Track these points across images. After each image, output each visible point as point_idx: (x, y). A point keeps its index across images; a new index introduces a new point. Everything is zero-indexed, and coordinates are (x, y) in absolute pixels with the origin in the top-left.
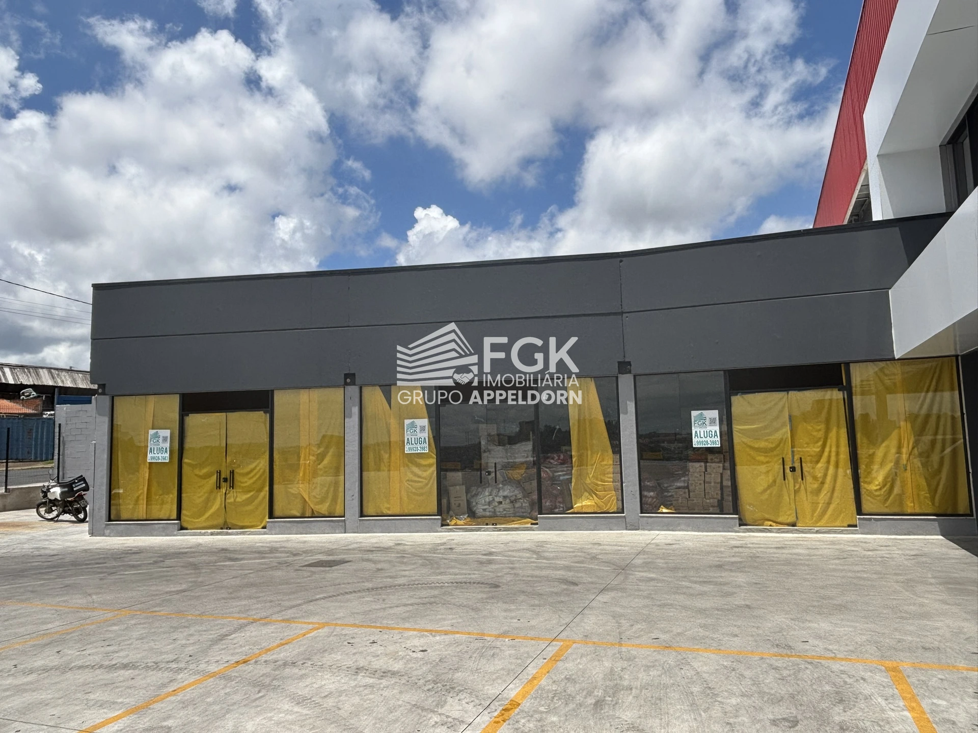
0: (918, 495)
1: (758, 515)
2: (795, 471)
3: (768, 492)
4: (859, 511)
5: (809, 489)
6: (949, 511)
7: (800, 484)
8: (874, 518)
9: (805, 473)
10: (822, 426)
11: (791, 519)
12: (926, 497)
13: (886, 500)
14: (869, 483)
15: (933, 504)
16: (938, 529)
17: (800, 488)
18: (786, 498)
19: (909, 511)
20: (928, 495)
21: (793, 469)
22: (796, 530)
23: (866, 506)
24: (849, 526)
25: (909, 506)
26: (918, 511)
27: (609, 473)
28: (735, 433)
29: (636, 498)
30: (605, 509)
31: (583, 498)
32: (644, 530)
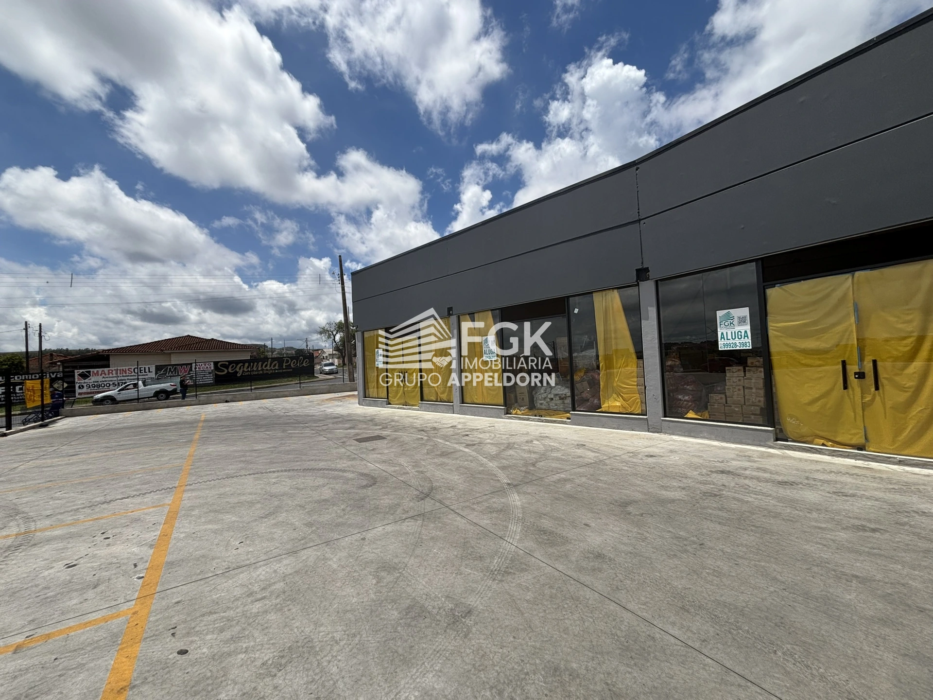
1: (804, 430)
2: (864, 378)
3: (819, 404)
5: (889, 404)
7: (875, 396)
9: (882, 380)
10: (917, 316)
11: (858, 440)
17: (873, 400)
18: (849, 412)
21: (861, 376)
27: (633, 377)
28: (771, 333)
29: (658, 401)
30: (629, 411)
31: (612, 399)
32: (665, 433)
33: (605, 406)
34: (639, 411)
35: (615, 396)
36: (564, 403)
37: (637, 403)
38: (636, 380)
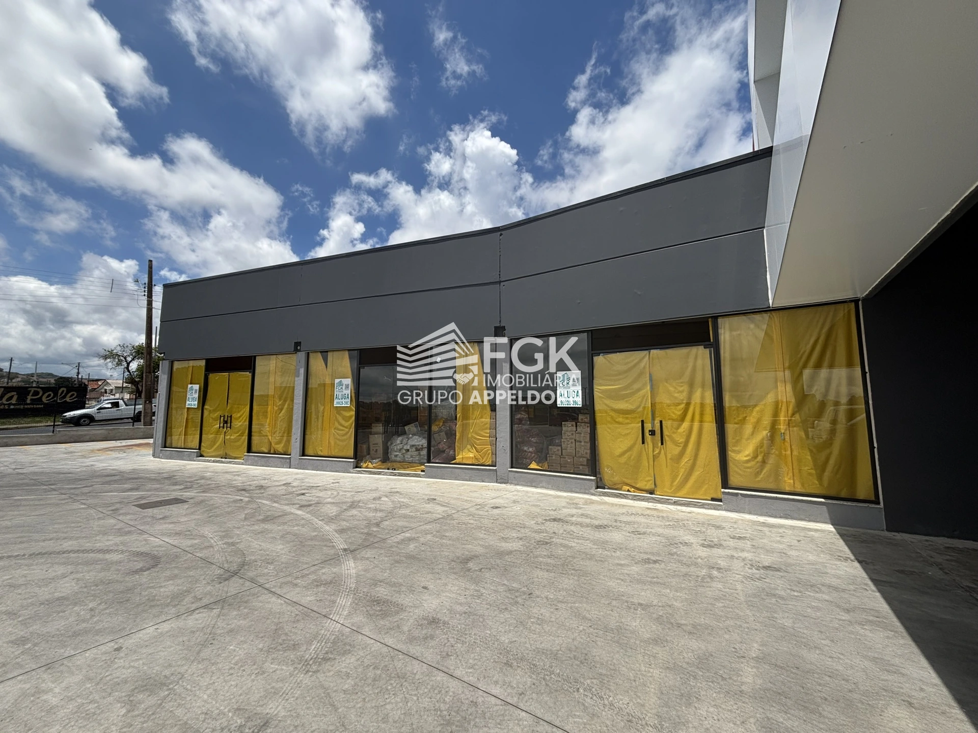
0: (800, 470)
1: (616, 479)
2: (654, 435)
3: (626, 456)
4: (725, 484)
5: (669, 456)
6: (843, 495)
7: (661, 449)
8: (741, 494)
9: (666, 438)
10: (685, 388)
11: (650, 486)
12: (810, 474)
13: (758, 474)
14: (739, 452)
15: (821, 484)
16: (827, 515)
17: (659, 453)
18: (645, 463)
19: (787, 489)
20: (813, 472)
21: (653, 433)
22: (653, 499)
23: (733, 479)
24: (713, 499)
25: (788, 483)
26: (799, 489)
27: (486, 429)
28: (596, 394)
29: (506, 453)
30: (481, 462)
31: (466, 450)
32: (511, 483)
33: (459, 458)
34: (490, 463)
35: (469, 447)
36: (419, 454)
37: (489, 454)
38: (488, 431)
